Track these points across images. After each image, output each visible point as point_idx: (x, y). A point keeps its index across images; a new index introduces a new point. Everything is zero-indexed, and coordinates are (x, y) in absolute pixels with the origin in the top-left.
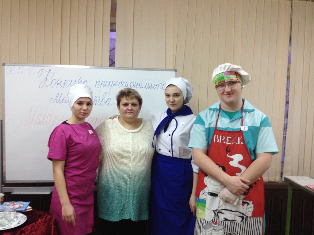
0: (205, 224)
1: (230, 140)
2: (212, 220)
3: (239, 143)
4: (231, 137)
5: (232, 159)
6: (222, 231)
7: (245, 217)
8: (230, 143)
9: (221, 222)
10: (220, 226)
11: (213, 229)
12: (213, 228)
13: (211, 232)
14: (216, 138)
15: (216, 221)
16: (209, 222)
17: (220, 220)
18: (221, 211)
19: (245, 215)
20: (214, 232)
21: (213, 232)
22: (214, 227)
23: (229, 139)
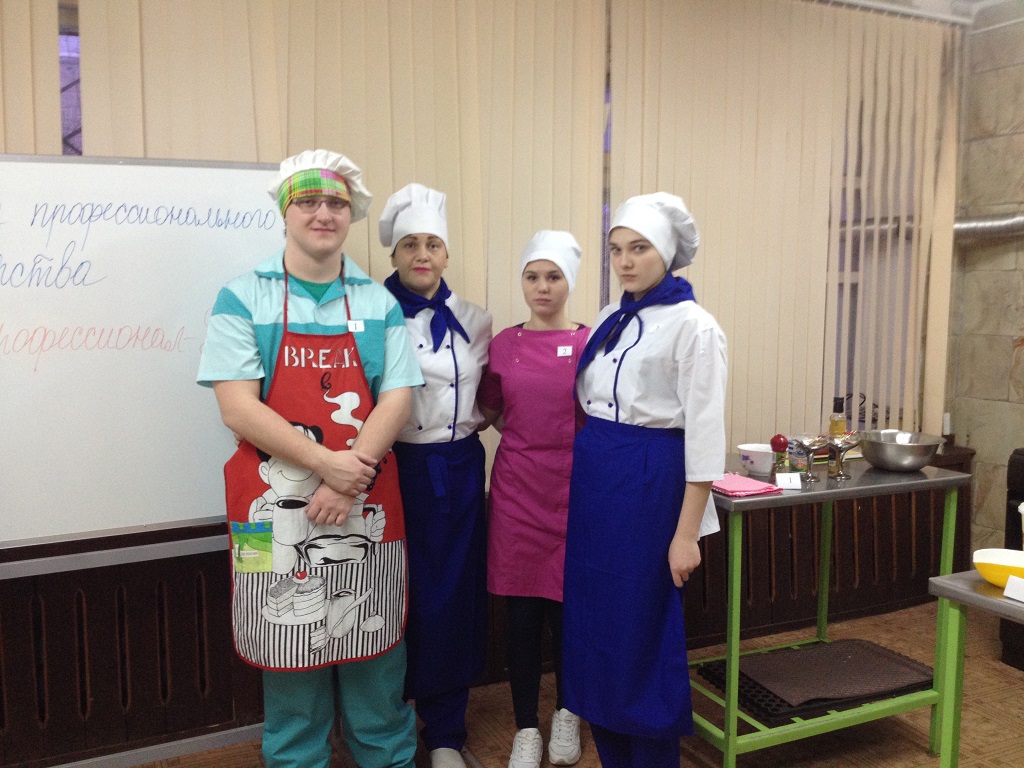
0: (274, 584)
1: (328, 359)
2: (293, 570)
3: (348, 365)
4: (328, 351)
5: (337, 407)
6: (321, 592)
7: (370, 544)
8: (328, 366)
9: (316, 569)
10: (313, 581)
11: (297, 592)
12: (295, 588)
13: (291, 600)
14: (290, 355)
15: (302, 570)
16: (284, 577)
17: (313, 565)
18: (314, 542)
19: (369, 541)
20: (299, 599)
21: (296, 600)
22: (299, 584)
23: (324, 355)
